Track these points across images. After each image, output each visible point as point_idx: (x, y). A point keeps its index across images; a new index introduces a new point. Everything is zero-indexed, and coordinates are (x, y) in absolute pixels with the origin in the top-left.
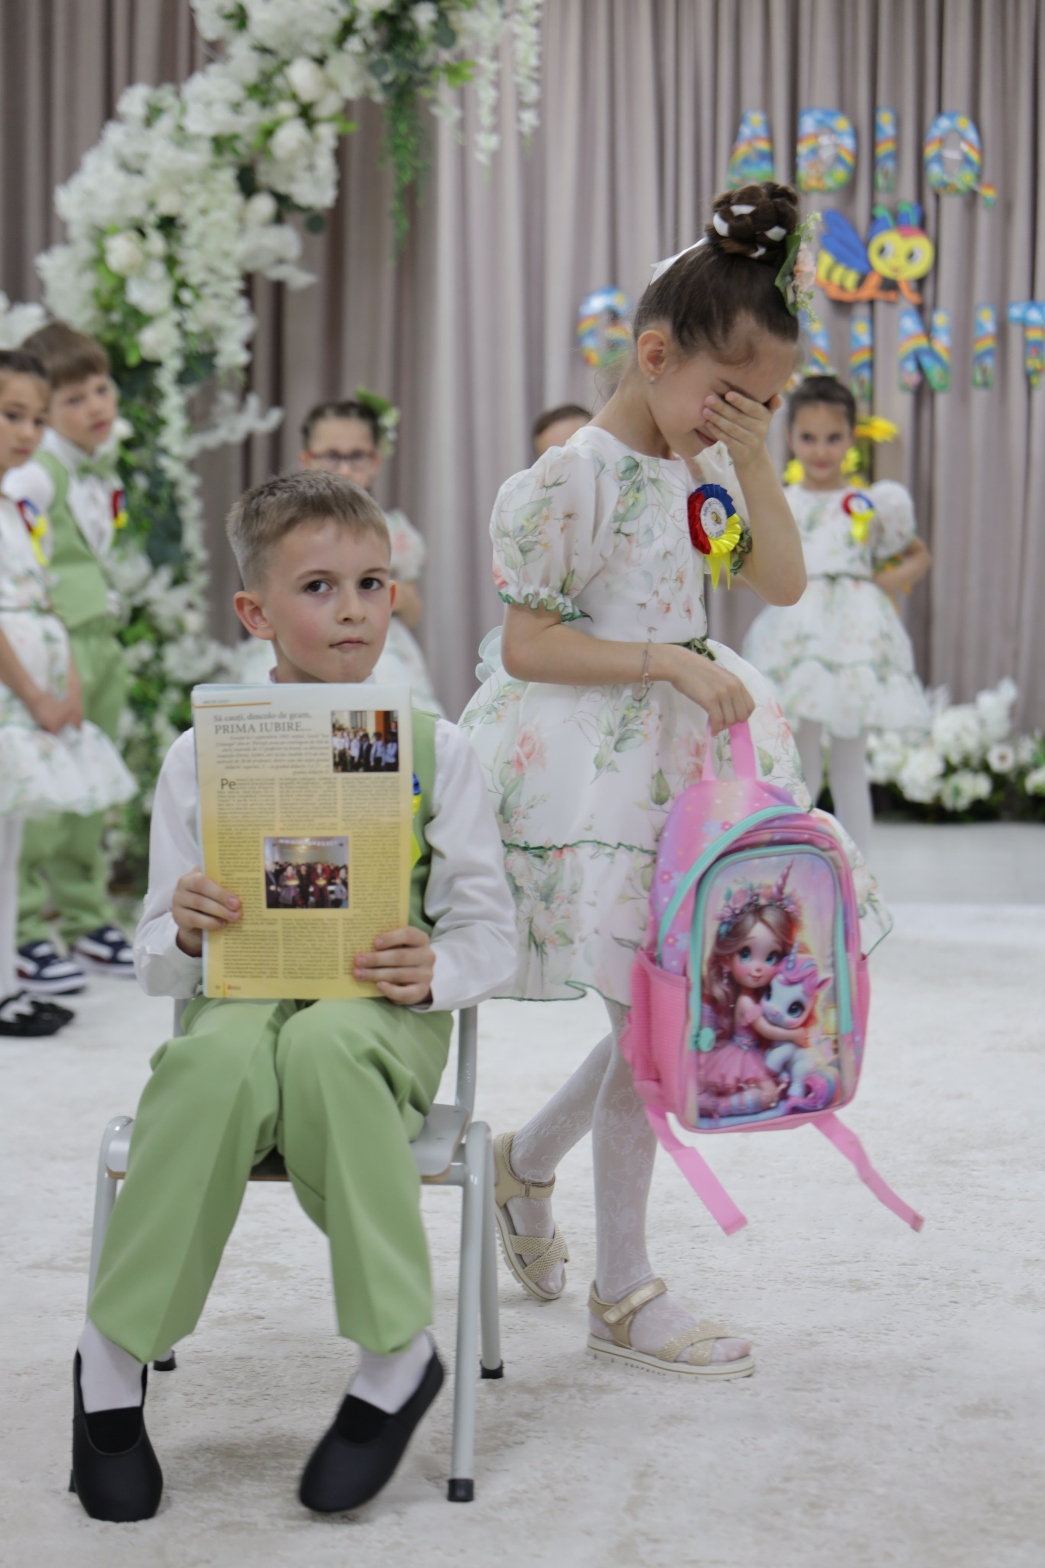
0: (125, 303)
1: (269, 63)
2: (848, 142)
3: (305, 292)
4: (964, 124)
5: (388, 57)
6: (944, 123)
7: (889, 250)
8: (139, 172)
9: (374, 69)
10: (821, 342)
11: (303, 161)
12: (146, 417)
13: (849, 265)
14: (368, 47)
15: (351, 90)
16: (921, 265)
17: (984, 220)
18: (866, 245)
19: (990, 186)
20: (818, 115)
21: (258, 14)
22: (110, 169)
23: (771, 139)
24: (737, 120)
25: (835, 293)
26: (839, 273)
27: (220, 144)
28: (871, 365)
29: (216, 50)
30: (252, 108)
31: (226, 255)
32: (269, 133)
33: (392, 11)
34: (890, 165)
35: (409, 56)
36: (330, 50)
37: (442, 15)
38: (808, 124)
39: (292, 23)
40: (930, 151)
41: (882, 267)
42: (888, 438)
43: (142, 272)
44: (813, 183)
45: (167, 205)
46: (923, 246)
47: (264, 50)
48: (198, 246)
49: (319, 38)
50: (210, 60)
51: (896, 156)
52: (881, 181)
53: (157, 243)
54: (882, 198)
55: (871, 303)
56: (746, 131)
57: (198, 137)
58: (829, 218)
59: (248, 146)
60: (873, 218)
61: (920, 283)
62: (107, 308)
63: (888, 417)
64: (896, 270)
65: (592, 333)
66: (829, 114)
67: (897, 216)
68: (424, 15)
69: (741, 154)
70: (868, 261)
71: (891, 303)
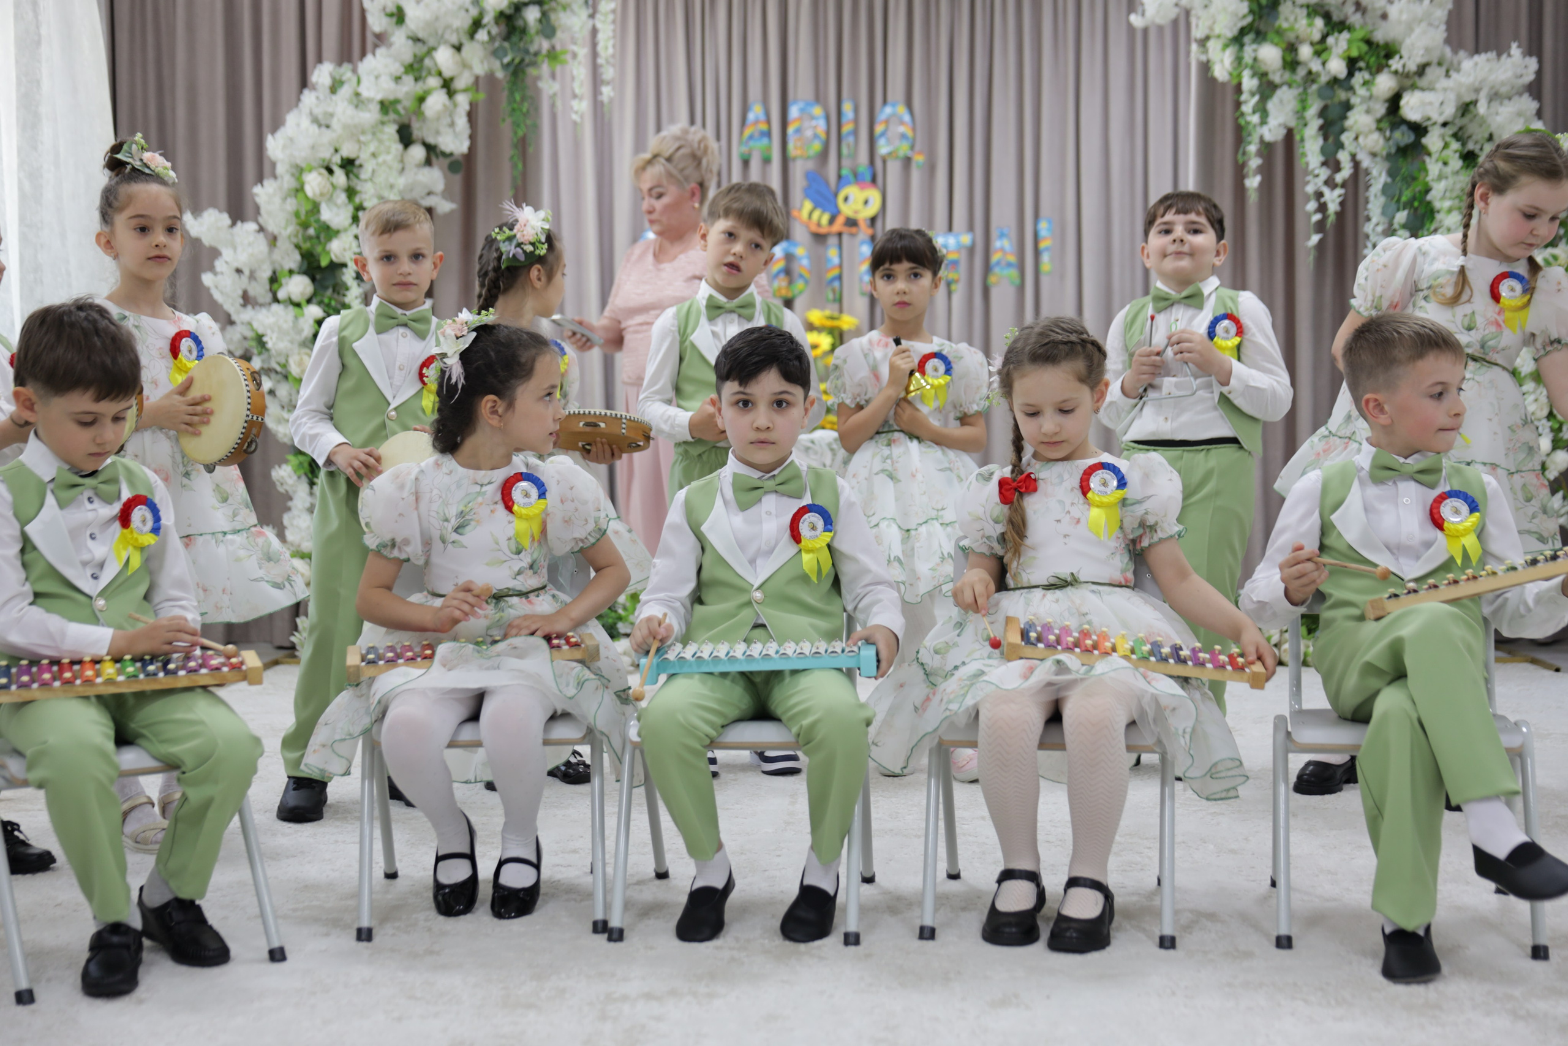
0: (318, 221)
1: (421, 49)
2: (821, 125)
3: (448, 216)
4: (902, 110)
5: (506, 45)
6: (888, 110)
7: (851, 199)
8: (328, 127)
9: (496, 53)
10: (805, 262)
11: (448, 120)
12: (333, 303)
13: (824, 211)
14: (492, 38)
15: (480, 69)
16: (873, 209)
17: (916, 177)
18: (836, 195)
19: (920, 153)
20: (801, 105)
21: (413, 13)
22: (306, 122)
24: (745, 109)
25: (814, 228)
26: (816, 215)
27: (385, 106)
28: (840, 278)
29: (381, 39)
30: (409, 80)
31: (392, 187)
32: (422, 100)
33: (508, 12)
34: (851, 139)
35: (522, 45)
36: (465, 40)
37: (544, 14)
38: (794, 112)
39: (437, 19)
40: (879, 129)
41: (847, 210)
42: (853, 327)
43: (331, 200)
44: (799, 152)
45: (347, 151)
46: (874, 195)
47: (416, 40)
48: (371, 180)
49: (457, 30)
50: (376, 46)
51: (855, 132)
52: (845, 151)
53: (340, 177)
54: (846, 162)
55: (840, 235)
56: (751, 116)
57: (370, 100)
58: (809, 176)
59: (405, 108)
60: (840, 177)
61: (873, 220)
62: (305, 226)
63: (851, 313)
64: (856, 212)
66: (808, 104)
67: (856, 175)
68: (532, 14)
69: (748, 132)
70: (836, 206)
71: (853, 235)
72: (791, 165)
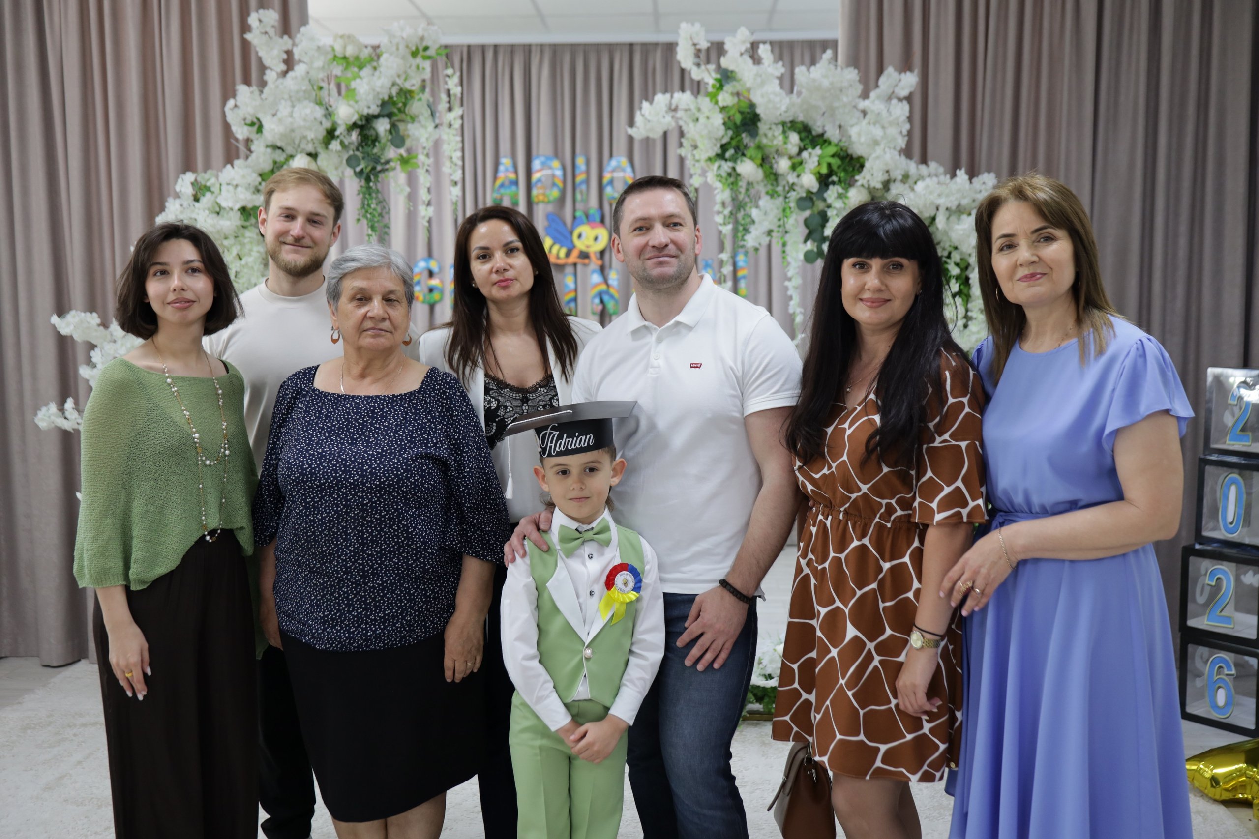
1: (280, 157)
2: (559, 174)
4: (625, 162)
5: (360, 154)
6: (613, 162)
7: (584, 236)
9: (349, 161)
13: (562, 244)
14: (345, 148)
16: (602, 244)
18: (571, 233)
20: (542, 158)
21: (269, 125)
23: (516, 172)
24: (497, 164)
26: (556, 248)
27: (247, 212)
28: (575, 299)
33: (360, 122)
34: (584, 187)
35: (374, 152)
36: (320, 148)
37: (393, 126)
38: (536, 164)
39: (292, 130)
40: (606, 179)
41: (580, 245)
44: (541, 198)
46: (602, 233)
47: (275, 147)
49: (312, 141)
51: (587, 181)
52: (579, 196)
54: (579, 206)
55: (575, 265)
56: (501, 168)
57: (230, 209)
58: (548, 217)
60: (574, 218)
61: (602, 253)
64: (588, 247)
65: (418, 283)
66: (548, 158)
67: (587, 216)
68: (382, 126)
69: (498, 183)
70: (572, 242)
71: (585, 265)
72: (535, 208)
